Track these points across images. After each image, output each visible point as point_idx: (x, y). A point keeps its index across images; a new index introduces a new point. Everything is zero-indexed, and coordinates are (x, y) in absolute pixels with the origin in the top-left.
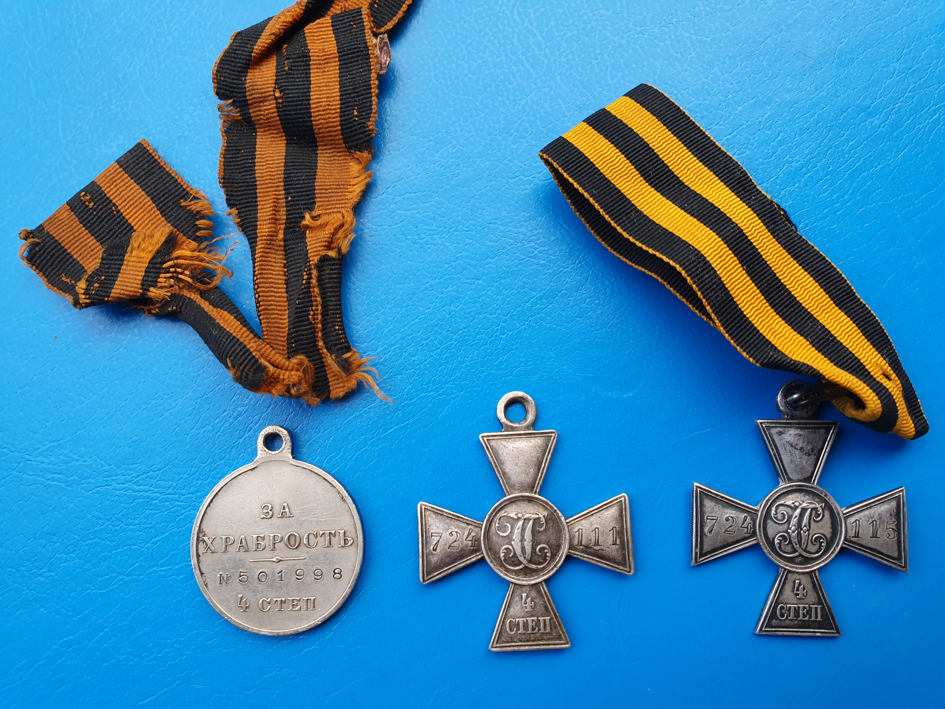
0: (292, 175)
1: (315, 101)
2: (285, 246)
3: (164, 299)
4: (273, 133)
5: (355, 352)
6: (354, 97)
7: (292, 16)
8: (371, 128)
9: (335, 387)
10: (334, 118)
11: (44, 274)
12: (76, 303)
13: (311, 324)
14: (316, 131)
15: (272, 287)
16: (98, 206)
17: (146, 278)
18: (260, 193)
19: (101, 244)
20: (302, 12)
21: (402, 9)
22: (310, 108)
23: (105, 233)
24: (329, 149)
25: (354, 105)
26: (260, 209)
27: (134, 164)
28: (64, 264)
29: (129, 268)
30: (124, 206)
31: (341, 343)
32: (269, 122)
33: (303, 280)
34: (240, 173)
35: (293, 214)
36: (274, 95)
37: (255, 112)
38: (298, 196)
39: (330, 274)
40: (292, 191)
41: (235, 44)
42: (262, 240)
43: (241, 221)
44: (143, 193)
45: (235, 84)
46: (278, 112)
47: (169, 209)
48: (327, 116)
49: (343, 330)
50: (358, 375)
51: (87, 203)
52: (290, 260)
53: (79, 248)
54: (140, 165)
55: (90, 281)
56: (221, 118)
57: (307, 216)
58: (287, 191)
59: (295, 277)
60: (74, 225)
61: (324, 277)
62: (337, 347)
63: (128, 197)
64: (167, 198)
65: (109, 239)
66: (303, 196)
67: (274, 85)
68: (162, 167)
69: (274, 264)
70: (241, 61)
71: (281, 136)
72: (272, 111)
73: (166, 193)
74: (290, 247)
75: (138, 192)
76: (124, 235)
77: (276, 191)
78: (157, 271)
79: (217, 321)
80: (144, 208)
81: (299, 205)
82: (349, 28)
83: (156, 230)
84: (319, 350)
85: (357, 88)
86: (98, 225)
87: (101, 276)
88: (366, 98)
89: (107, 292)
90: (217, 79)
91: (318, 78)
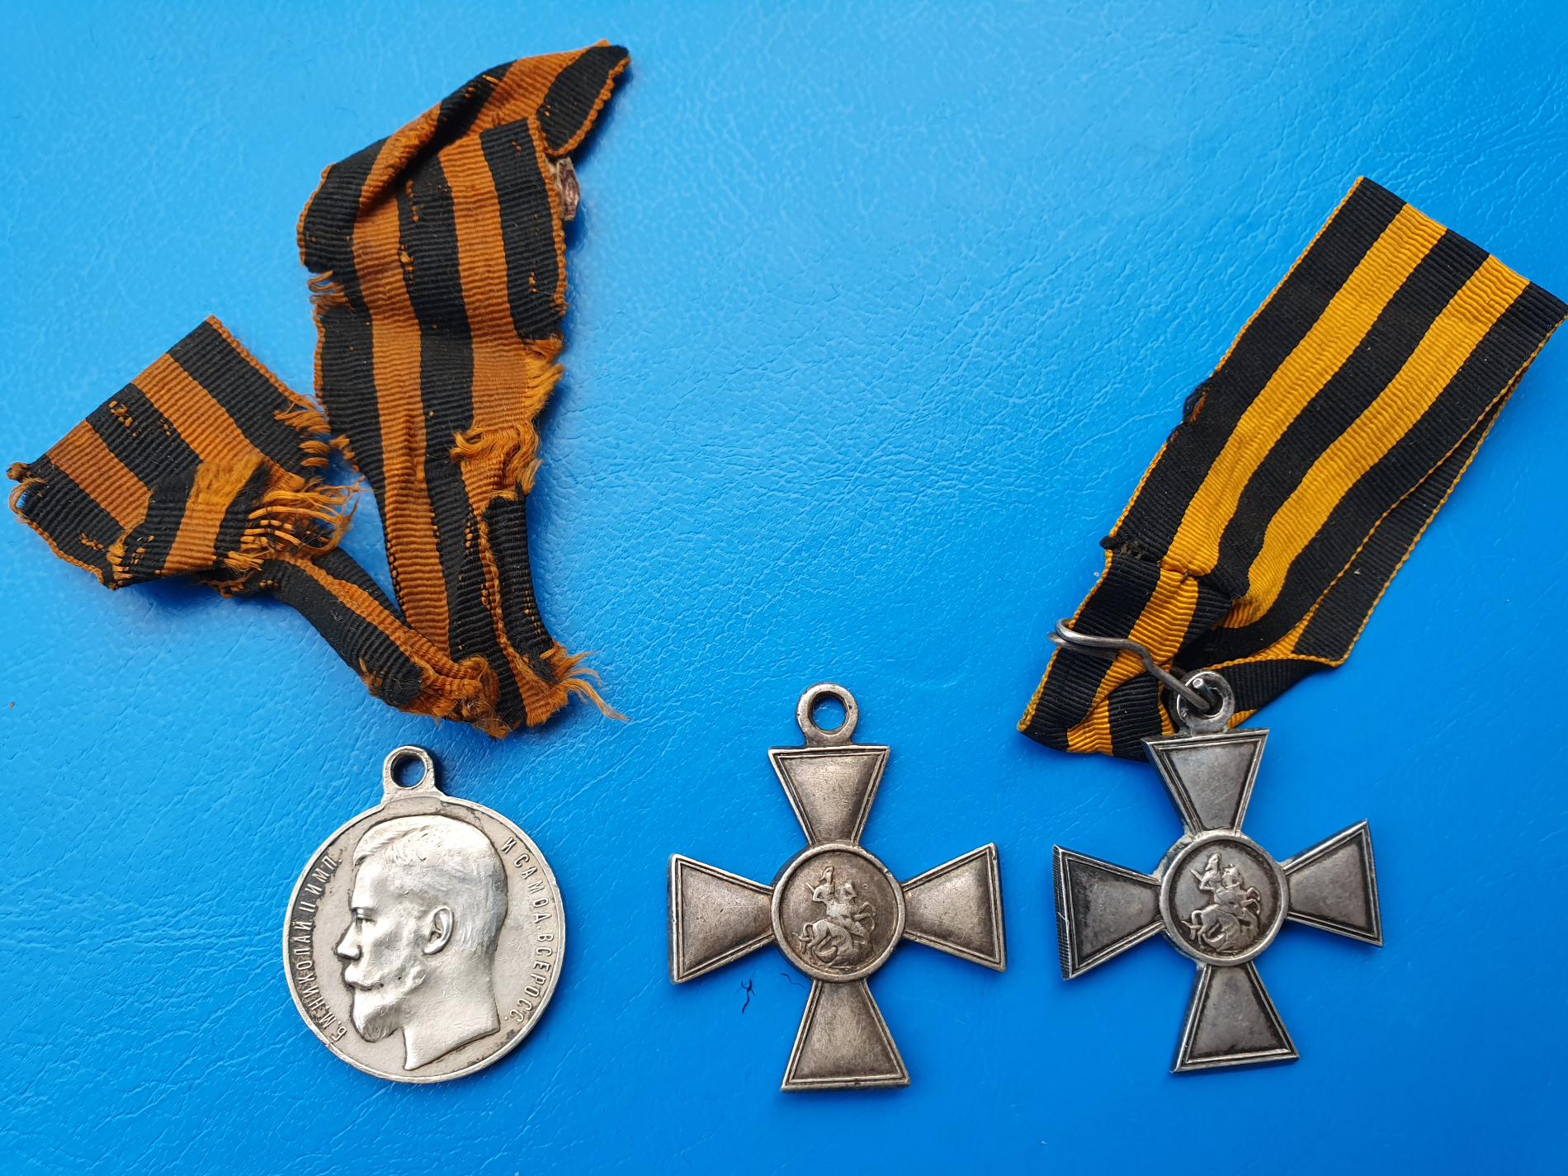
0: (435, 378)
1: (467, 266)
2: (429, 490)
3: (252, 569)
4: (399, 321)
5: (559, 648)
6: (528, 258)
7: (419, 137)
8: (559, 302)
9: (534, 706)
10: (498, 291)
11: (51, 535)
12: (108, 580)
13: (486, 610)
14: (470, 313)
15: (417, 557)
16: (140, 423)
17: (221, 537)
18: (383, 409)
19: (146, 484)
20: (433, 129)
21: (589, 117)
22: (459, 278)
23: (153, 466)
24: (491, 341)
25: (530, 270)
26: (386, 434)
27: (199, 356)
28: (84, 517)
29: (195, 522)
30: (183, 423)
31: (535, 636)
32: (393, 303)
33: (466, 541)
34: (348, 380)
35: (437, 437)
36: (400, 261)
37: (369, 288)
38: (445, 410)
39: (506, 527)
40: (435, 402)
41: (330, 185)
42: (393, 483)
43: (357, 455)
44: (214, 401)
45: (334, 246)
46: (407, 286)
47: (256, 426)
48: (488, 288)
49: (538, 613)
50: (569, 683)
51: (121, 419)
52: (440, 510)
53: (109, 492)
54: (208, 357)
55: (130, 544)
56: (312, 302)
57: (459, 439)
58: (427, 403)
59: (451, 537)
60: (101, 455)
61: (498, 533)
62: (530, 642)
63: (190, 408)
64: (253, 408)
65: (158, 476)
66: (453, 408)
67: (398, 246)
68: (243, 359)
69: (415, 520)
70: (343, 210)
71: (413, 325)
72: (398, 285)
73: (251, 401)
74: (438, 490)
75: (206, 399)
76: (185, 469)
77: (409, 404)
78: (240, 524)
79: (340, 600)
80: (216, 425)
81: (446, 422)
82: (510, 151)
83: (236, 459)
84: (501, 650)
85: (531, 243)
86: (140, 455)
87: (148, 535)
88: (547, 258)
89: (158, 561)
90: (305, 241)
91: (468, 231)
